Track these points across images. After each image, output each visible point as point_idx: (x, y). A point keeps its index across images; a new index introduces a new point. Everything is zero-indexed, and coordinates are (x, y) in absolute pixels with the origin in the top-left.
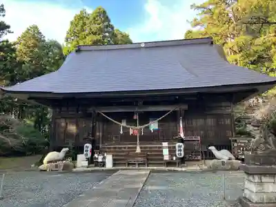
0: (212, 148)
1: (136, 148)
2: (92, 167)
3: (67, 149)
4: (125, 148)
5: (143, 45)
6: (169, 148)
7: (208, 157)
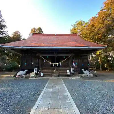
0: (83, 70)
3: (27, 70)
5: (56, 35)
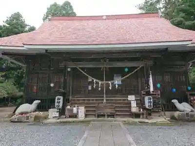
0: (175, 101)
1: (103, 100)
2: (63, 118)
3: (39, 101)
4: (93, 100)
6: (136, 100)
7: (166, 109)
